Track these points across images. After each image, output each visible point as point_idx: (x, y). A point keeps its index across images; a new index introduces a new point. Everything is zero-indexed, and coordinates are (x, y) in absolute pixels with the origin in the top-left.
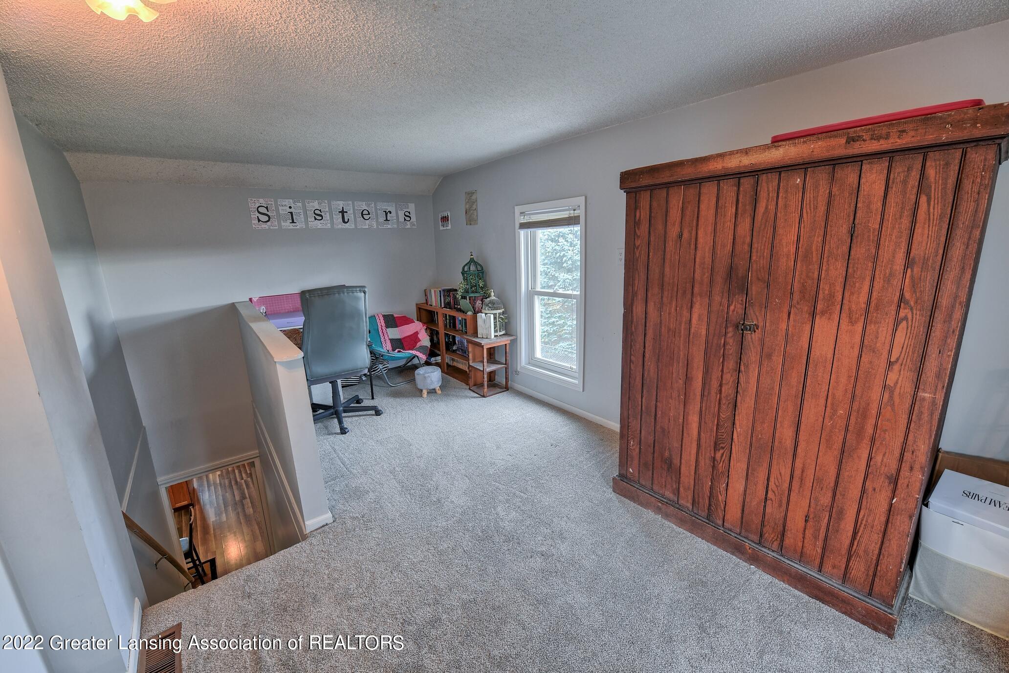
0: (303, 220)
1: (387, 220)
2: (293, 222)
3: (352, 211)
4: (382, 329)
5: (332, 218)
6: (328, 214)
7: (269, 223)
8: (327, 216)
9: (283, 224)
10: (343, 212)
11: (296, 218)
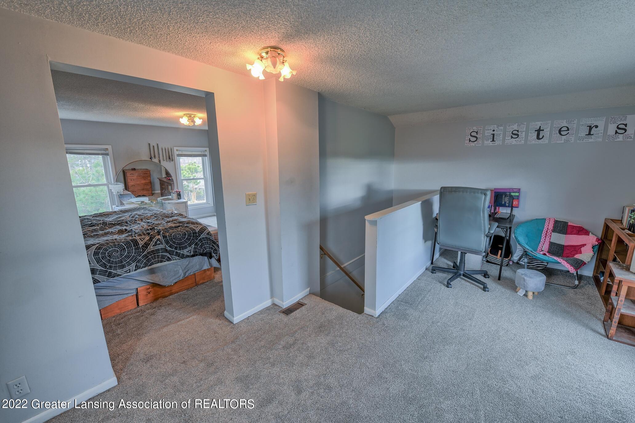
0: (501, 139)
1: (590, 134)
2: (493, 140)
3: (549, 129)
4: (547, 231)
5: (527, 136)
6: (524, 133)
7: (475, 142)
8: (522, 135)
9: (485, 142)
10: (539, 131)
11: (496, 138)
